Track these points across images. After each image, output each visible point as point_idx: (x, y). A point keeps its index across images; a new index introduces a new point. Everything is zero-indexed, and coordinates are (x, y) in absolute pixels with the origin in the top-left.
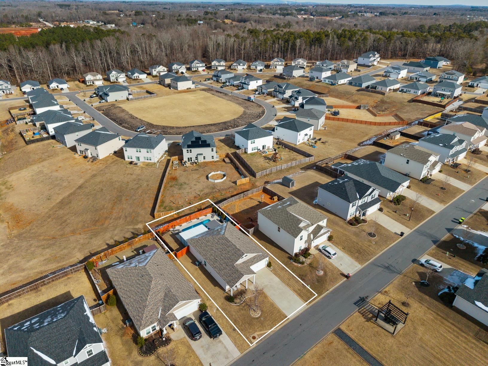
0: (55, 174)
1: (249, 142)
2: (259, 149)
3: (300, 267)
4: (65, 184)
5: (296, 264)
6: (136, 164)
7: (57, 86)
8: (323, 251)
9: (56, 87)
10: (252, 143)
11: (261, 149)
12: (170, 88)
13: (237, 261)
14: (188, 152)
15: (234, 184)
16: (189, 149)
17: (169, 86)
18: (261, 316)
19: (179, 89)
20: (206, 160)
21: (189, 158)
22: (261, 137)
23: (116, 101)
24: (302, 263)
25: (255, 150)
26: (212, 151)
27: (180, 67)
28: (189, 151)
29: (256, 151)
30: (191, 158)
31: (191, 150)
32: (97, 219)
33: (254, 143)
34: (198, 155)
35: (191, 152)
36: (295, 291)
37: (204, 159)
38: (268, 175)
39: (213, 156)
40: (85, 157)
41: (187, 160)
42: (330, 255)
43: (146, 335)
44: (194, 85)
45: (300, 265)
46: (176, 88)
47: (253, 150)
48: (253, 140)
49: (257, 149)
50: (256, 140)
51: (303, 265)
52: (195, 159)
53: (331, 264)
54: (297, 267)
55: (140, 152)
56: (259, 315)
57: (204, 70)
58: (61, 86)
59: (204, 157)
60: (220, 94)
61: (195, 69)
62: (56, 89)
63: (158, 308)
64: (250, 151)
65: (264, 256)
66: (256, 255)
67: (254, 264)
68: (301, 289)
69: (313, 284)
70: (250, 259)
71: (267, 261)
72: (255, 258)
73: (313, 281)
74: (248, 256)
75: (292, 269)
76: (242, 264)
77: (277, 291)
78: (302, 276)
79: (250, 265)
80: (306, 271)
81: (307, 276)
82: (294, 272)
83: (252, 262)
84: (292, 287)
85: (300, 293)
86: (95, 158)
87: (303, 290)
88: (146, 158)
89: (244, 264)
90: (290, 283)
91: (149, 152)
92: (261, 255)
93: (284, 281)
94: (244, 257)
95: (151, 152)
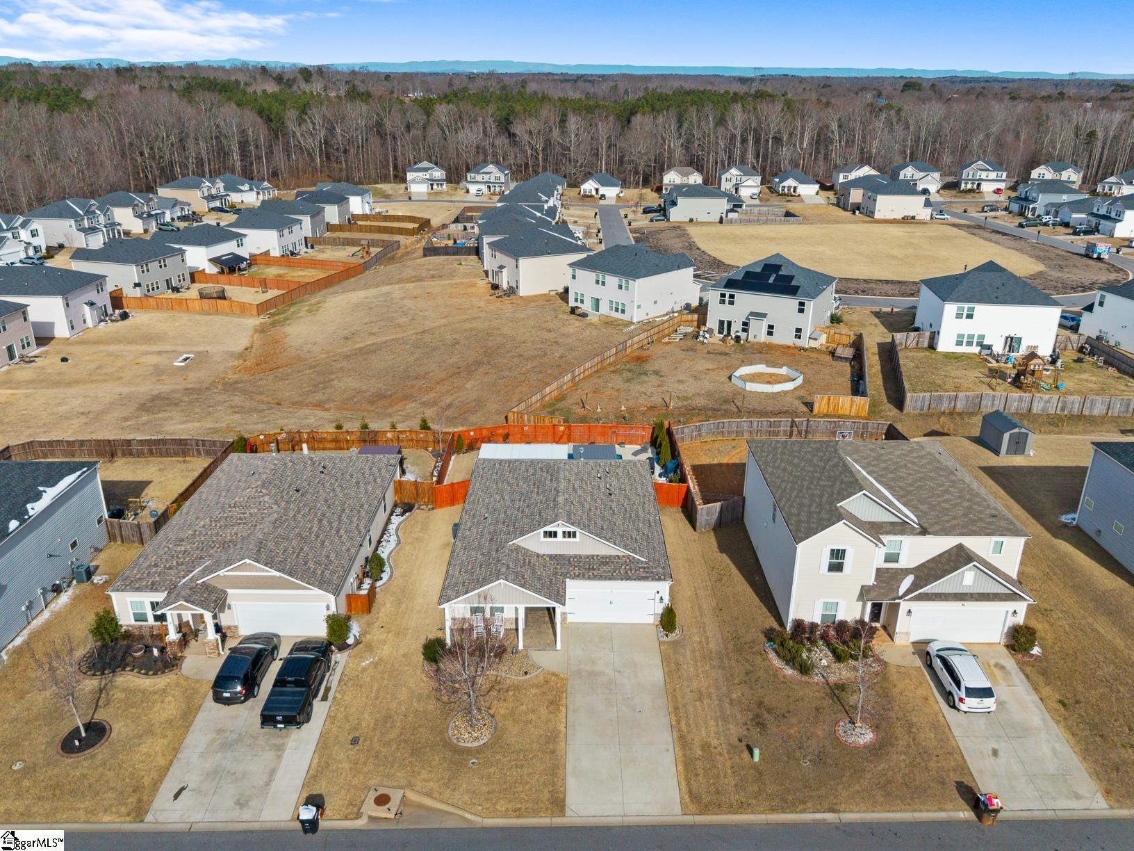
0: (407, 302)
1: (950, 309)
2: (989, 347)
3: (785, 681)
4: (401, 321)
5: (777, 662)
6: (584, 315)
7: (597, 190)
8: (938, 664)
9: (594, 193)
10: (959, 316)
11: (998, 348)
12: (854, 213)
13: (522, 534)
14: (723, 302)
15: (805, 409)
16: (728, 292)
17: (856, 208)
18: (479, 750)
19: (877, 216)
20: (776, 339)
21: (722, 322)
22: (1005, 302)
23: (691, 220)
24: (805, 669)
25: (969, 343)
26: (801, 311)
27: (923, 174)
28: (727, 299)
29: (975, 349)
30: (729, 323)
31: (732, 296)
32: (389, 393)
33: (970, 316)
34: (752, 314)
35: (731, 303)
36: (683, 742)
37: (770, 333)
38: (960, 414)
39: (798, 330)
40: (495, 287)
41: (716, 327)
42: (953, 689)
43: (132, 622)
44: (929, 211)
45: (789, 671)
46: (870, 213)
47: (959, 343)
48: (966, 306)
49: (980, 344)
50: (981, 310)
51: (805, 678)
52: (740, 327)
53: (941, 729)
54: (775, 673)
55: (603, 284)
56: (476, 744)
57: (998, 191)
58: (603, 190)
59: (771, 327)
60: (999, 237)
61: (969, 186)
62: (592, 196)
63: (201, 558)
64: (946, 344)
65: (647, 572)
66: (618, 556)
67: (589, 578)
68: (715, 748)
69: (789, 757)
70: (588, 557)
71: (661, 599)
72: (607, 563)
73: (800, 748)
74: (577, 539)
75: (747, 674)
76: (547, 559)
77: (615, 710)
78: (764, 712)
79: (572, 573)
80: (798, 700)
81: (785, 720)
82: (745, 682)
83: (589, 569)
84: (688, 725)
85: (698, 759)
86: (512, 291)
87: (721, 754)
88: (614, 306)
89: (552, 563)
90: (691, 709)
91: (623, 287)
92: (642, 562)
93: (675, 690)
94: (560, 535)
95: (627, 288)
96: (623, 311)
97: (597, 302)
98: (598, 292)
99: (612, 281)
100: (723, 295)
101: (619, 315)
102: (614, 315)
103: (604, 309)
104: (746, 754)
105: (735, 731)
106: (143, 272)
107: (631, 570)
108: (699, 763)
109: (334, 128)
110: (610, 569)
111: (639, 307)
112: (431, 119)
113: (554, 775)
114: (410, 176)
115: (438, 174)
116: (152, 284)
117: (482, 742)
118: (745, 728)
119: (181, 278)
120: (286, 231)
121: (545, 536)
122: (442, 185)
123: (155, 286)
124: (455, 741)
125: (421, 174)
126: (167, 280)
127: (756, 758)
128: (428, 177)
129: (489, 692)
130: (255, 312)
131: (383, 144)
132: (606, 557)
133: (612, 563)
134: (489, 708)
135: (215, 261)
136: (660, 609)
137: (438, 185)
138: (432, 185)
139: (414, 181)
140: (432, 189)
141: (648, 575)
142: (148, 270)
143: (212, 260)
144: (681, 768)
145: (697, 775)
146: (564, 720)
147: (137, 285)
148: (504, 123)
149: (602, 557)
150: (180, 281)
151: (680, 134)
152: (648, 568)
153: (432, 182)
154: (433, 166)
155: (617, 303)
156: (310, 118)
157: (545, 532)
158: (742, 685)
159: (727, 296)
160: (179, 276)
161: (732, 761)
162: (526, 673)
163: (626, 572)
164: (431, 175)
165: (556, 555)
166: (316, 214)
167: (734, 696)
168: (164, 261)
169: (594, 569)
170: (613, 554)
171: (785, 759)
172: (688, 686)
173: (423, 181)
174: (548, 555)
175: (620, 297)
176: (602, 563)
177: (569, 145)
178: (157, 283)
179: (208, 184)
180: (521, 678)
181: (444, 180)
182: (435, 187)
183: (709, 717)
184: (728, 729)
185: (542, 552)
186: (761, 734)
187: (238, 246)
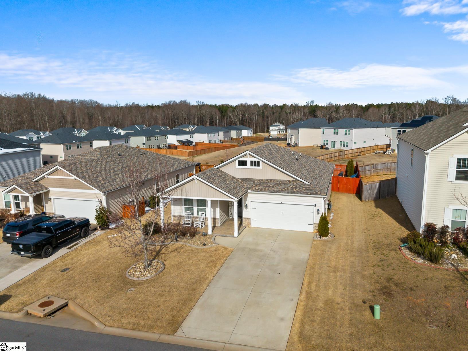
3: (416, 267)
6: (327, 148)
16: (402, 129)
18: (140, 283)
40: (289, 144)
51: (435, 265)
54: (407, 261)
55: (338, 134)
65: (308, 190)
66: (289, 181)
67: (265, 191)
68: (338, 304)
69: (413, 320)
70: (267, 181)
71: (318, 210)
72: (280, 184)
73: (426, 315)
74: (260, 167)
75: (381, 261)
76: (240, 181)
77: (259, 270)
78: (392, 285)
79: (254, 188)
80: (427, 279)
81: (413, 292)
82: (378, 266)
83: (266, 187)
84: (318, 286)
85: (319, 309)
86: (296, 145)
87: (342, 309)
88: (343, 144)
89: (242, 182)
90: (324, 277)
91: (347, 134)
92: (305, 184)
93: (314, 264)
94: (249, 163)
95: (349, 134)
96: (347, 146)
97: (334, 143)
98: (335, 138)
99: (342, 131)
100: (399, 131)
101: (345, 148)
102: (343, 148)
103: (338, 146)
104: (368, 313)
105: (360, 295)
106: (148, 140)
107: (296, 188)
108: (319, 313)
109: (245, 114)
110: (281, 187)
111: (355, 143)
112: (283, 110)
113: (185, 304)
114: (271, 128)
115: (282, 127)
116: (151, 146)
117: (146, 278)
118: (371, 294)
119: (164, 145)
120: (212, 135)
121: (239, 165)
122: (283, 131)
123: (152, 147)
124: (127, 276)
125: (275, 128)
126: (158, 145)
127: (378, 315)
128: (278, 128)
129: (172, 252)
130: (187, 155)
131: (263, 120)
132: (280, 181)
133: (283, 184)
134: (165, 261)
135: (179, 141)
136: (317, 219)
137: (282, 131)
138: (279, 132)
139: (272, 130)
140: (279, 133)
141: (308, 191)
142: (150, 140)
143: (178, 141)
144: (299, 313)
145: (313, 321)
146: (215, 272)
147: (144, 144)
148: (313, 112)
149: (278, 181)
150: (163, 146)
151: (390, 113)
152: (309, 188)
153: (279, 130)
154: (280, 124)
155: (344, 142)
156: (236, 110)
157: (239, 162)
158: (375, 267)
159: (402, 131)
160: (163, 144)
161: (352, 315)
162: (204, 245)
163: (293, 189)
164: (279, 128)
165: (246, 179)
166: (227, 133)
167: (366, 273)
168: (158, 137)
169: (269, 187)
170: (285, 179)
171: (409, 321)
172: (327, 263)
173: (276, 130)
174: (241, 179)
175: (345, 139)
176: (277, 184)
177: (339, 118)
178: (153, 146)
179: (192, 127)
180: (200, 247)
181: (284, 130)
182: (281, 132)
183: (339, 283)
184: (355, 293)
185: (237, 177)
186: (386, 300)
187: (191, 137)
